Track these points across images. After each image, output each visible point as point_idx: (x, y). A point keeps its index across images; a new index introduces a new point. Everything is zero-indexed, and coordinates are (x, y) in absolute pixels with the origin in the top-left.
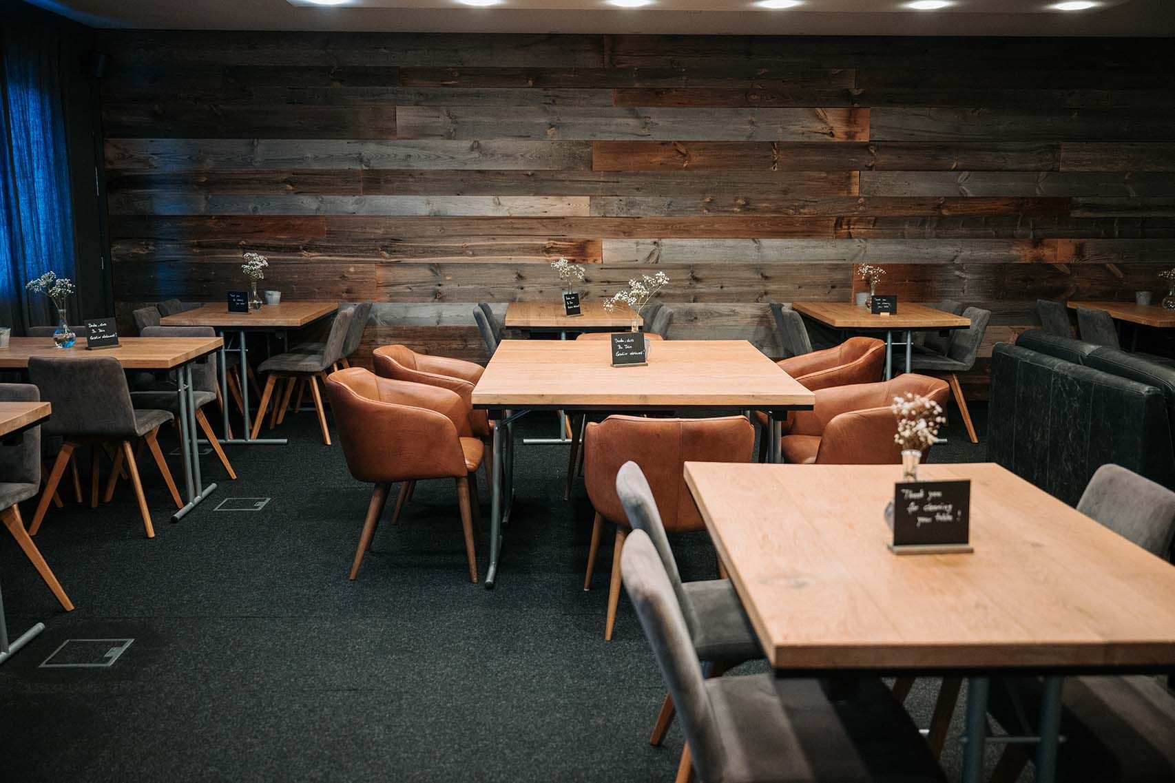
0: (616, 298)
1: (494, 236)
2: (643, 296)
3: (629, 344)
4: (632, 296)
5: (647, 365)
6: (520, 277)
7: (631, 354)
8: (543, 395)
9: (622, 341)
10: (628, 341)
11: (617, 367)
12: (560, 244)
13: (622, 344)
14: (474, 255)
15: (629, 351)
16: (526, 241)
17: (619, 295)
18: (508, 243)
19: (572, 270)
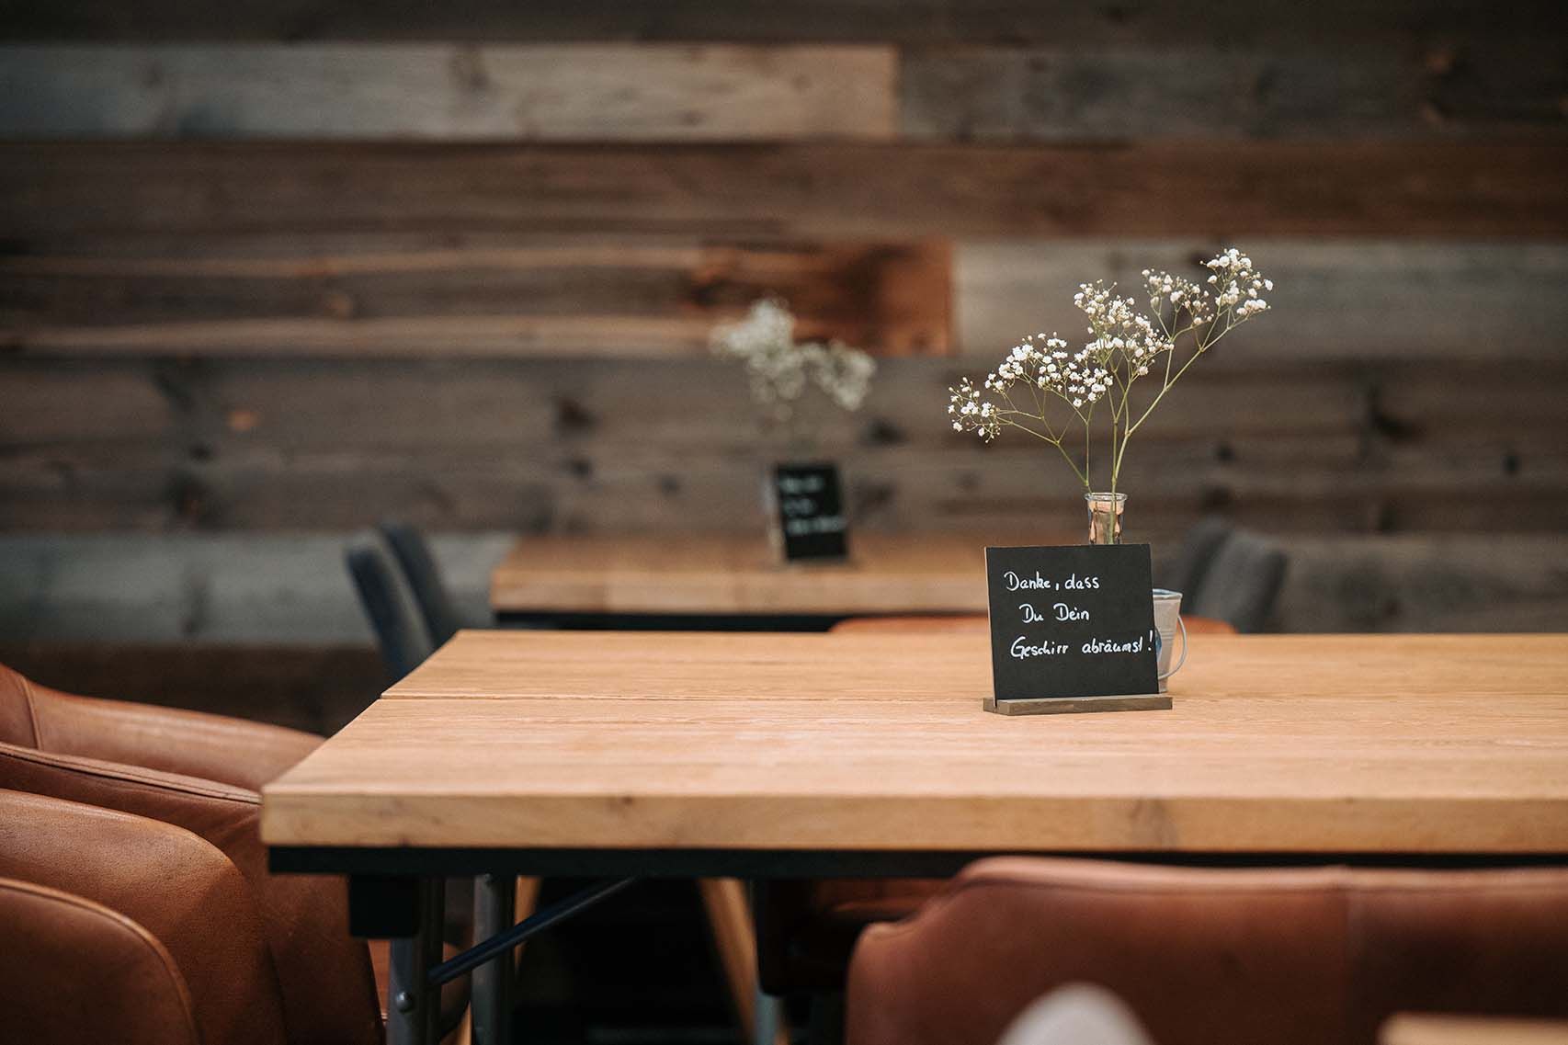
0: (1011, 367)
1: (450, 231)
2: (1143, 370)
3: (1074, 599)
4: (1092, 364)
5: (1166, 704)
6: (573, 418)
7: (1087, 649)
8: (628, 800)
9: (1040, 583)
10: (1072, 584)
11: (1015, 711)
12: (762, 265)
13: (1042, 600)
14: (361, 312)
15: (1075, 634)
16: (605, 254)
17: (1022, 353)
18: (524, 258)
19: (809, 367)
